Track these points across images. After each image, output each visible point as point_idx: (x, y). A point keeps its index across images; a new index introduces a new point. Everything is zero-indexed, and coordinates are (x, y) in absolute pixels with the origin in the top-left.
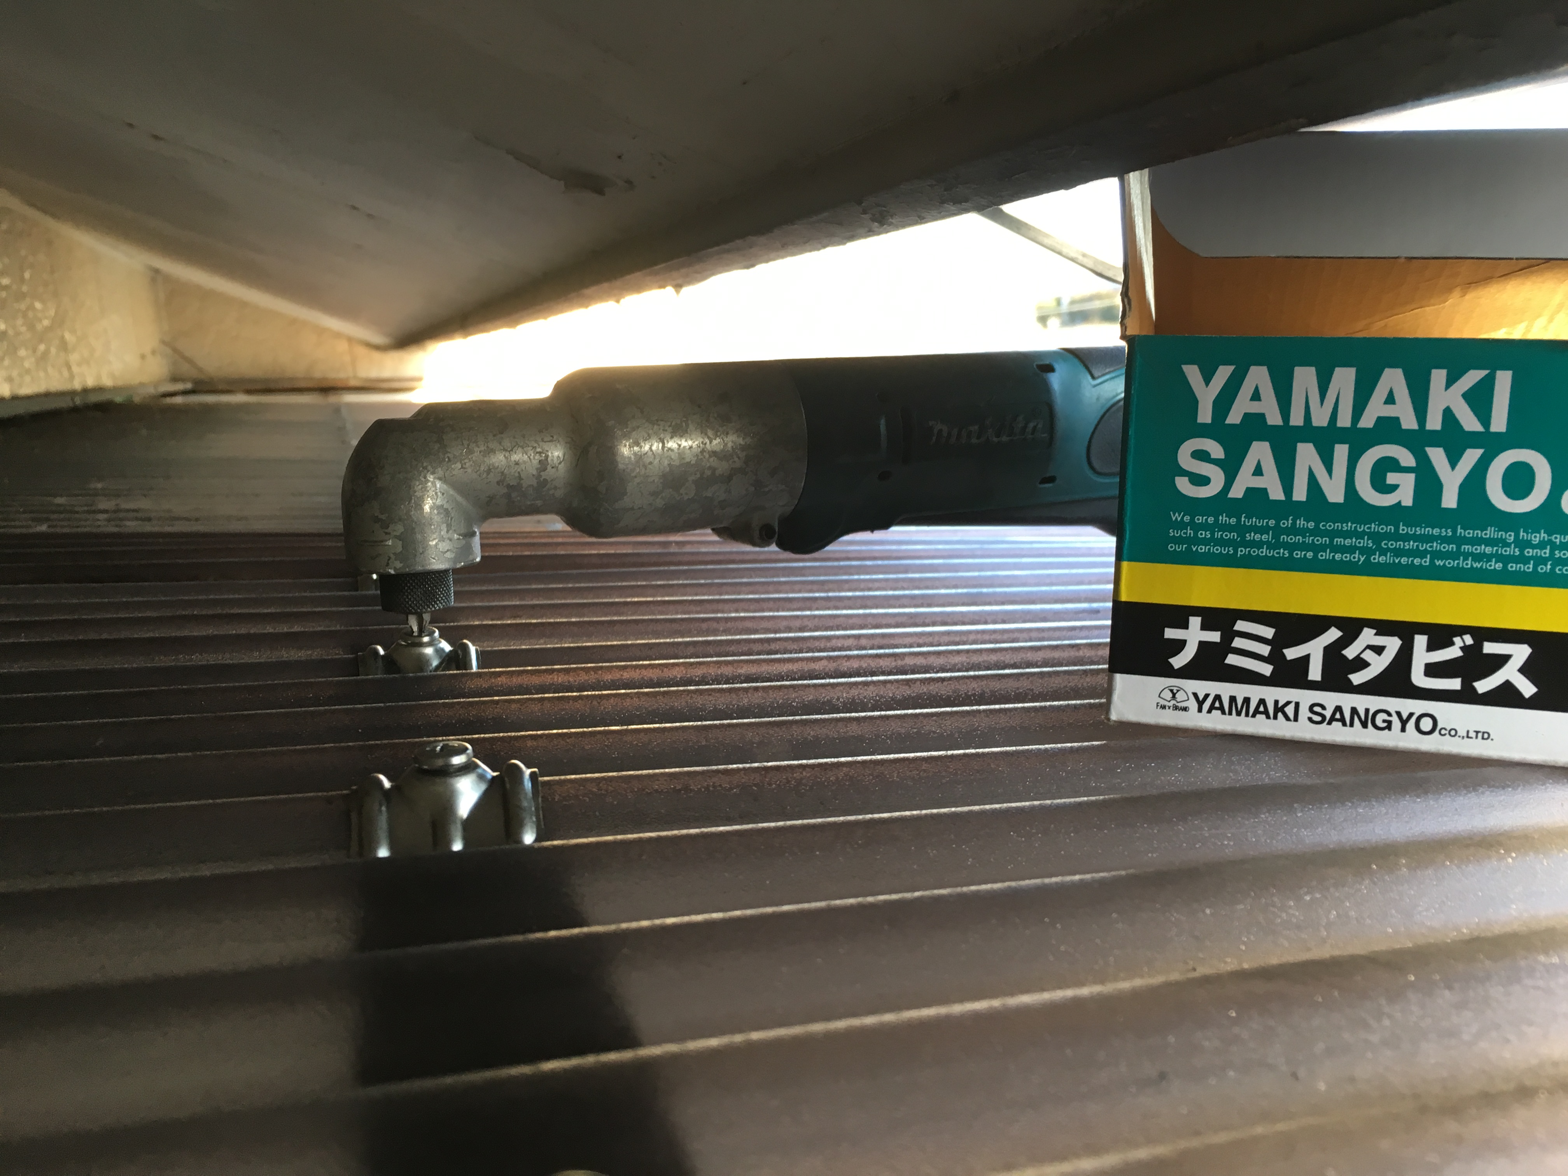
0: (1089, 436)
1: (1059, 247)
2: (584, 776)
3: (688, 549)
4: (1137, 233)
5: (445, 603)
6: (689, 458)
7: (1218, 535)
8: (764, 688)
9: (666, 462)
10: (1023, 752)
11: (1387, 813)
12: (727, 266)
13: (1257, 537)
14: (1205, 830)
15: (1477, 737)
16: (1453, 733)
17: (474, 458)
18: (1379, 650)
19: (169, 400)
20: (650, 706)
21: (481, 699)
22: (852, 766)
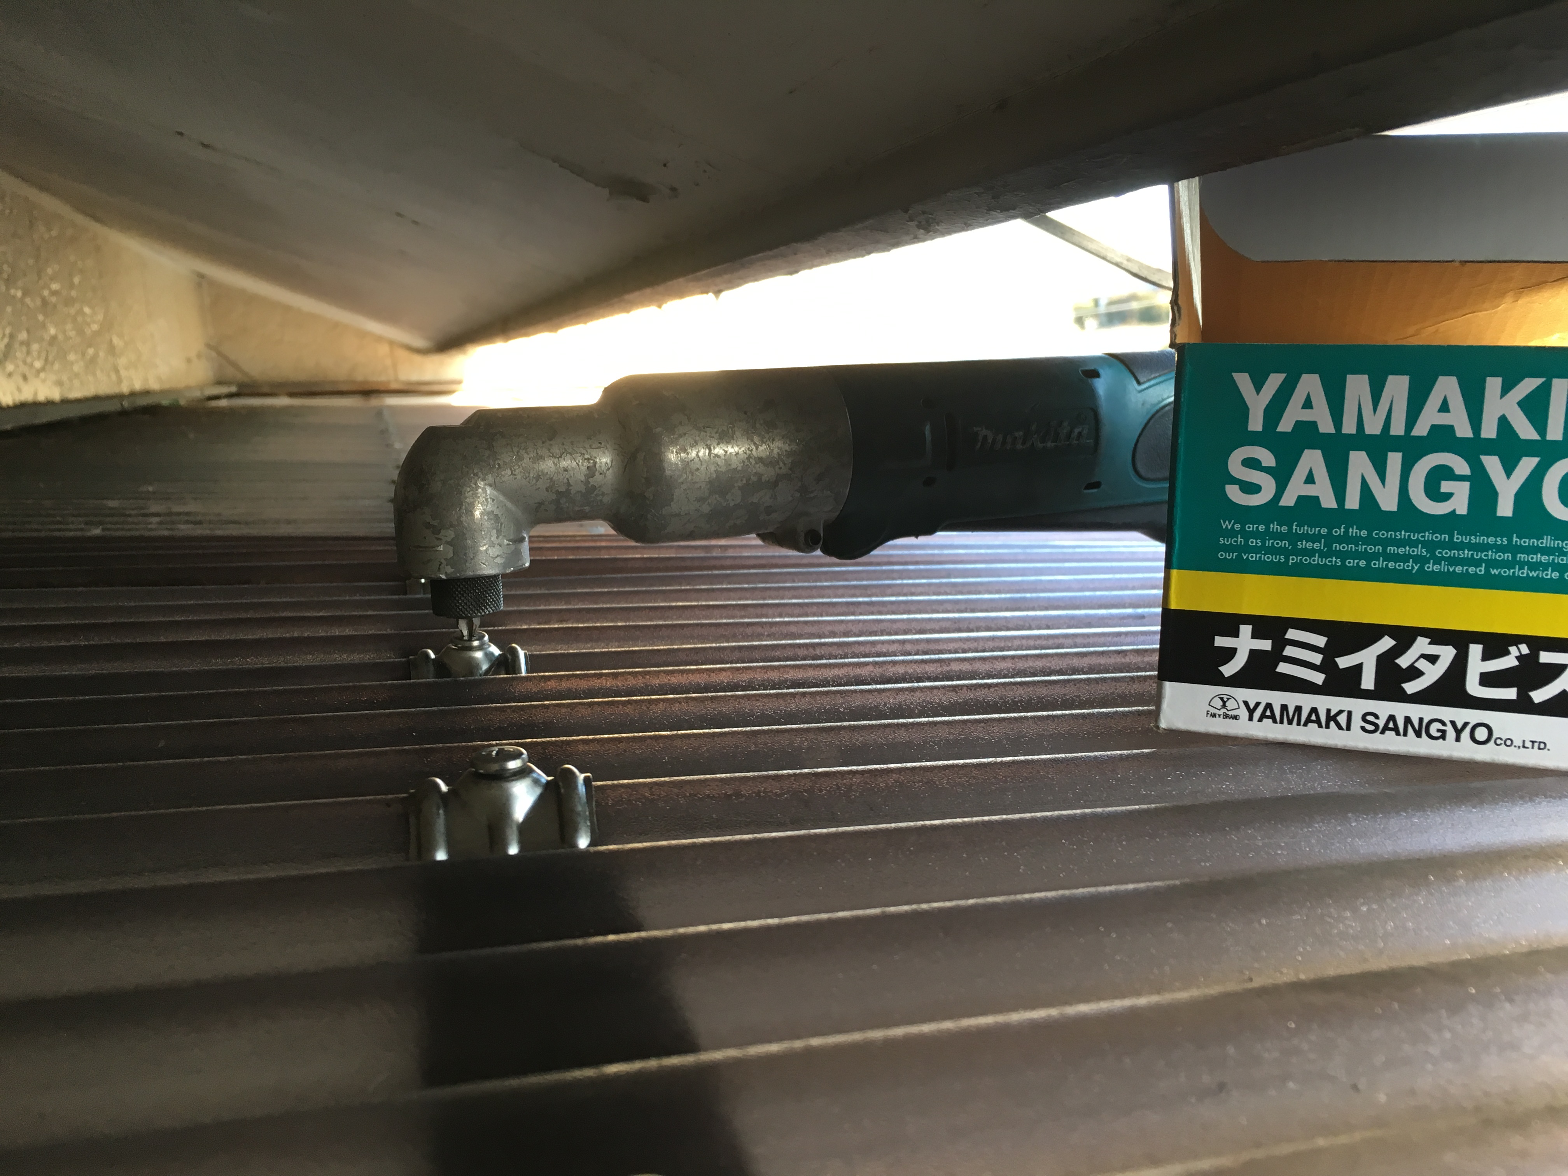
0: (1135, 441)
1: (1103, 252)
2: (636, 781)
3: (730, 553)
4: (1185, 240)
5: (495, 607)
6: (735, 463)
7: (1269, 543)
8: (811, 693)
9: (713, 468)
10: (1073, 759)
11: (1441, 824)
12: (770, 271)
13: (1309, 545)
14: (1259, 840)
15: (1533, 747)
16: (1508, 742)
17: (523, 465)
18: (1433, 659)
19: (214, 403)
20: (699, 711)
21: (532, 703)
22: (901, 773)
